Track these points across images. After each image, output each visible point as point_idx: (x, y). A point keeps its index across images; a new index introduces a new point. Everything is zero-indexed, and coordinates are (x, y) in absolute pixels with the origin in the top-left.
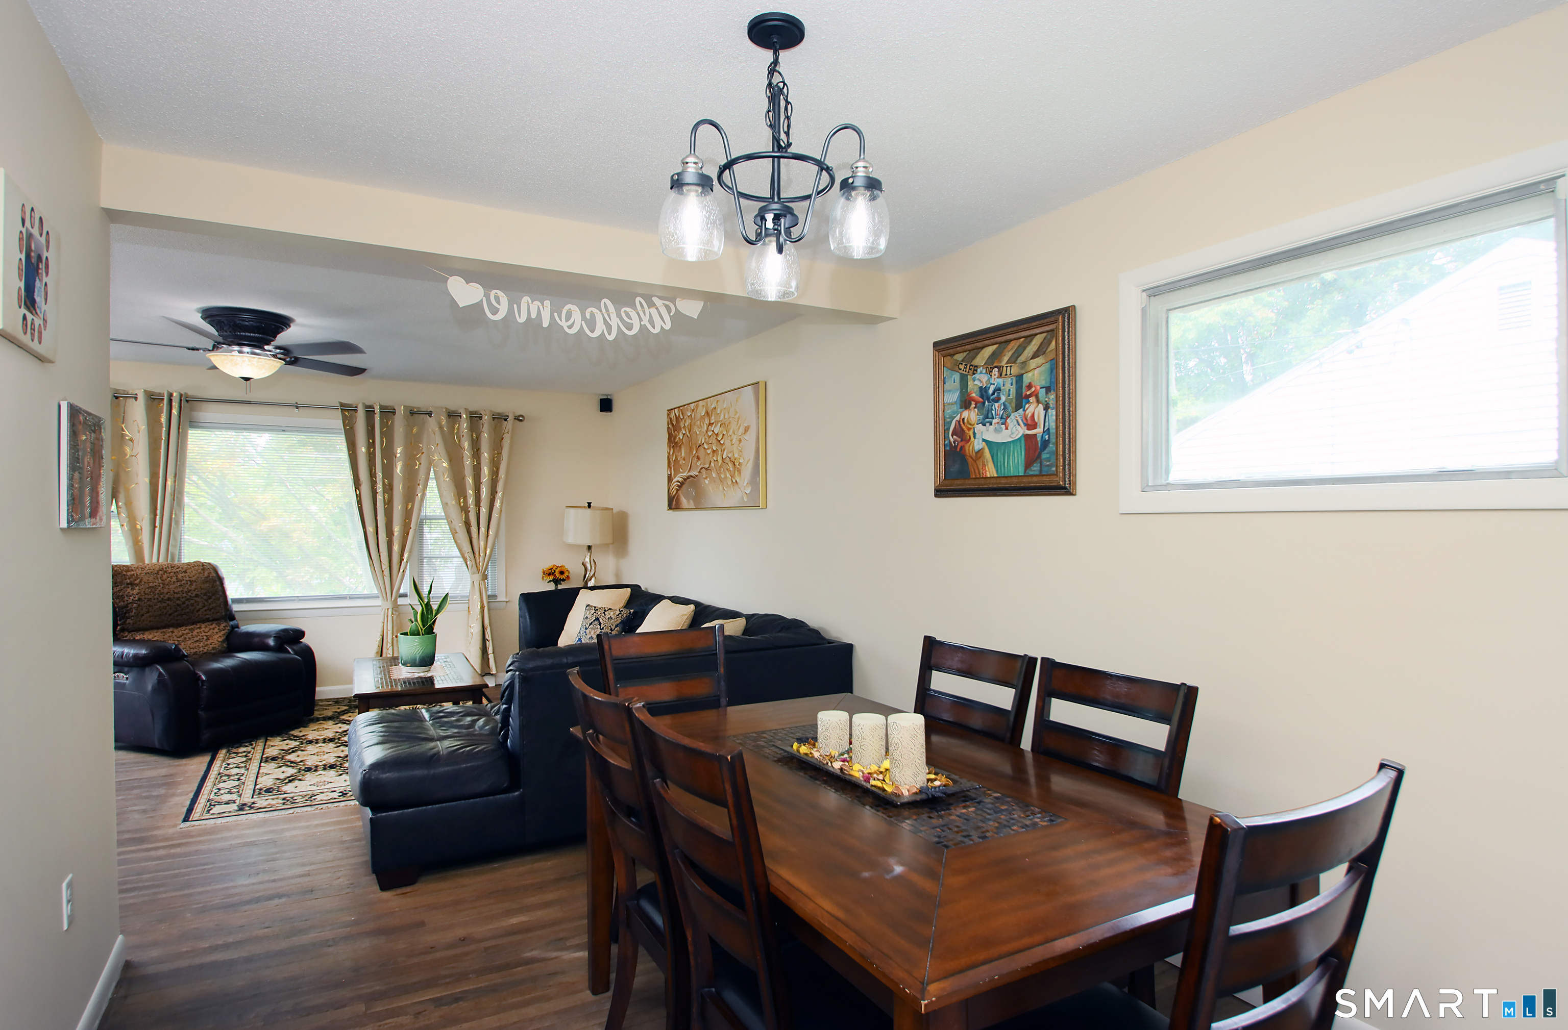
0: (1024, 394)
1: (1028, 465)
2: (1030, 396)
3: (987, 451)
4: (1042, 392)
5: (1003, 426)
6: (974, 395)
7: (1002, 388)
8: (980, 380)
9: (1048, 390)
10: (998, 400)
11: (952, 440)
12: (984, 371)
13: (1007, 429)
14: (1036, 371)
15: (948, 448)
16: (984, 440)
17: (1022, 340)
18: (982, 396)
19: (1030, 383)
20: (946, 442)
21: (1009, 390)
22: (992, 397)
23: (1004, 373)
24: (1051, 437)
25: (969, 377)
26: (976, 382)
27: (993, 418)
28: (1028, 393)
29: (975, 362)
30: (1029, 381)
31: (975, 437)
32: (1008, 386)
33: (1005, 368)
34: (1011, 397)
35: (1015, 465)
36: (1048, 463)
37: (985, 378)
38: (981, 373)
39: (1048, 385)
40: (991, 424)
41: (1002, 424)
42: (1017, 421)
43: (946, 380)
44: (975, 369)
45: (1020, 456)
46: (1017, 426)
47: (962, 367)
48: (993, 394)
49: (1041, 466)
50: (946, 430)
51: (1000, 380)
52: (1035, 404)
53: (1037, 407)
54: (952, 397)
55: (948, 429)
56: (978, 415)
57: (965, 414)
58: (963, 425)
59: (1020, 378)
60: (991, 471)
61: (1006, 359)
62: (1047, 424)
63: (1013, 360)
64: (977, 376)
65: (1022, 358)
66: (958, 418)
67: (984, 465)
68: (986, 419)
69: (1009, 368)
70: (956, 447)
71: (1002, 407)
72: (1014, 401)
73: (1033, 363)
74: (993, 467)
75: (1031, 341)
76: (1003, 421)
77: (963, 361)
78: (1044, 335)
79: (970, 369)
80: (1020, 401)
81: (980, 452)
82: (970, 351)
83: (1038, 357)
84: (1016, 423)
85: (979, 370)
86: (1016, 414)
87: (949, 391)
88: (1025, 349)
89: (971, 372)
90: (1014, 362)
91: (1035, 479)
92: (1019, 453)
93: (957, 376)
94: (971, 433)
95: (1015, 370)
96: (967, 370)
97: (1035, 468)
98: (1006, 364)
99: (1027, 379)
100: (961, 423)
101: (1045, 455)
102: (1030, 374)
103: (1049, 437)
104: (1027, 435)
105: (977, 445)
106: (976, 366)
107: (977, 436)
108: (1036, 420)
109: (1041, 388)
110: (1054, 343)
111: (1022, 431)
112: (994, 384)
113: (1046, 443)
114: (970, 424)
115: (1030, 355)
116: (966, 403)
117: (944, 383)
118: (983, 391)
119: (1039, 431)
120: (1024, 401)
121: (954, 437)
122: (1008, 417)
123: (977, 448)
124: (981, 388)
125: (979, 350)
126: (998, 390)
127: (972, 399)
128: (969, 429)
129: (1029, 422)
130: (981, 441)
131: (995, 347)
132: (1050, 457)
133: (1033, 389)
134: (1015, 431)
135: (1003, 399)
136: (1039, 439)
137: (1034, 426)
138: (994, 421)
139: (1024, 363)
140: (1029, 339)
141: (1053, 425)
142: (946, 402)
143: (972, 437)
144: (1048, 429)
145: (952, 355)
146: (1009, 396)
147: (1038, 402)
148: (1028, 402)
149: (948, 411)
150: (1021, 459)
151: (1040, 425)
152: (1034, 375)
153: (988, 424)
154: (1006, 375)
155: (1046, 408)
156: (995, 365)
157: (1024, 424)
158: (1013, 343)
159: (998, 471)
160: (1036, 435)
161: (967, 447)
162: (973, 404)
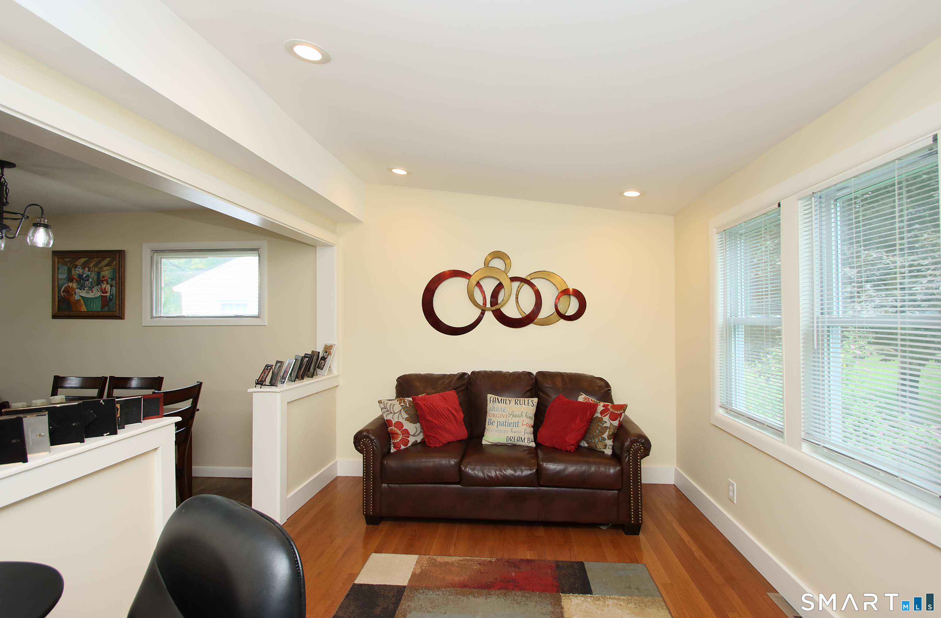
0: (101, 279)
1: (103, 307)
2: (104, 281)
3: (82, 300)
4: (109, 280)
5: (91, 291)
6: (75, 277)
7: (90, 276)
8: (79, 271)
9: (112, 279)
10: (88, 280)
11: (62, 294)
12: (81, 268)
13: (92, 292)
14: (107, 272)
15: (60, 298)
16: (80, 296)
17: (101, 258)
18: (79, 278)
19: (104, 276)
20: (59, 295)
21: (94, 277)
22: (85, 279)
23: (91, 270)
24: (113, 297)
25: (72, 269)
26: (76, 272)
27: (85, 287)
28: (103, 279)
29: (77, 263)
30: (104, 275)
31: (75, 294)
32: (93, 275)
33: (91, 268)
34: (94, 280)
35: (97, 307)
37: (81, 271)
38: (79, 268)
39: (112, 277)
40: (84, 290)
41: (90, 290)
42: (98, 290)
43: (60, 268)
44: (76, 266)
47: (69, 264)
48: (85, 277)
49: (109, 308)
50: (59, 290)
51: (89, 273)
52: (106, 284)
54: (63, 276)
55: (61, 290)
56: (77, 285)
57: (70, 284)
58: (69, 289)
59: (99, 273)
60: (84, 308)
61: (92, 265)
62: (112, 292)
63: (96, 265)
64: (77, 269)
65: (100, 266)
66: (66, 285)
67: (80, 307)
68: (82, 287)
69: (93, 269)
70: (64, 297)
71: (90, 284)
72: (96, 282)
73: (105, 268)
75: (104, 260)
76: (91, 289)
77: (69, 262)
78: (110, 259)
79: (73, 266)
80: (99, 282)
81: (78, 301)
82: (72, 258)
83: (108, 266)
84: (97, 290)
85: (78, 267)
86: (97, 287)
87: (61, 273)
88: (101, 262)
89: (74, 267)
90: (96, 266)
91: (106, 313)
93: (66, 268)
94: (73, 292)
95: (96, 270)
96: (72, 266)
97: (106, 309)
98: (92, 266)
99: (103, 274)
100: (68, 288)
101: (110, 304)
102: (104, 272)
104: (102, 296)
105: (77, 298)
106: (77, 265)
107: (77, 294)
108: (107, 290)
109: (109, 278)
110: (115, 262)
111: (99, 294)
112: (86, 274)
113: (111, 300)
114: (73, 289)
115: (104, 265)
116: (71, 279)
117: (58, 270)
118: (80, 276)
119: (108, 294)
120: (101, 282)
121: (64, 293)
122: (93, 288)
123: (76, 299)
124: (79, 274)
125: (78, 259)
126: (88, 276)
127: (75, 278)
128: (72, 291)
129: (103, 291)
130: (79, 296)
131: (86, 259)
133: (105, 278)
134: (96, 293)
135: (91, 280)
136: (108, 298)
137: (106, 292)
138: (86, 289)
139: (101, 268)
141: (114, 293)
142: (59, 277)
143: (74, 295)
144: (112, 294)
145: (63, 258)
146: (93, 279)
147: (108, 283)
148: (103, 283)
149: (60, 282)
150: (99, 305)
151: (108, 292)
152: (105, 273)
153: (82, 290)
154: (92, 271)
155: (111, 286)
156: (87, 266)
157: (101, 291)
158: (95, 259)
159: (87, 309)
160: (106, 296)
161: (71, 298)
162: (75, 281)
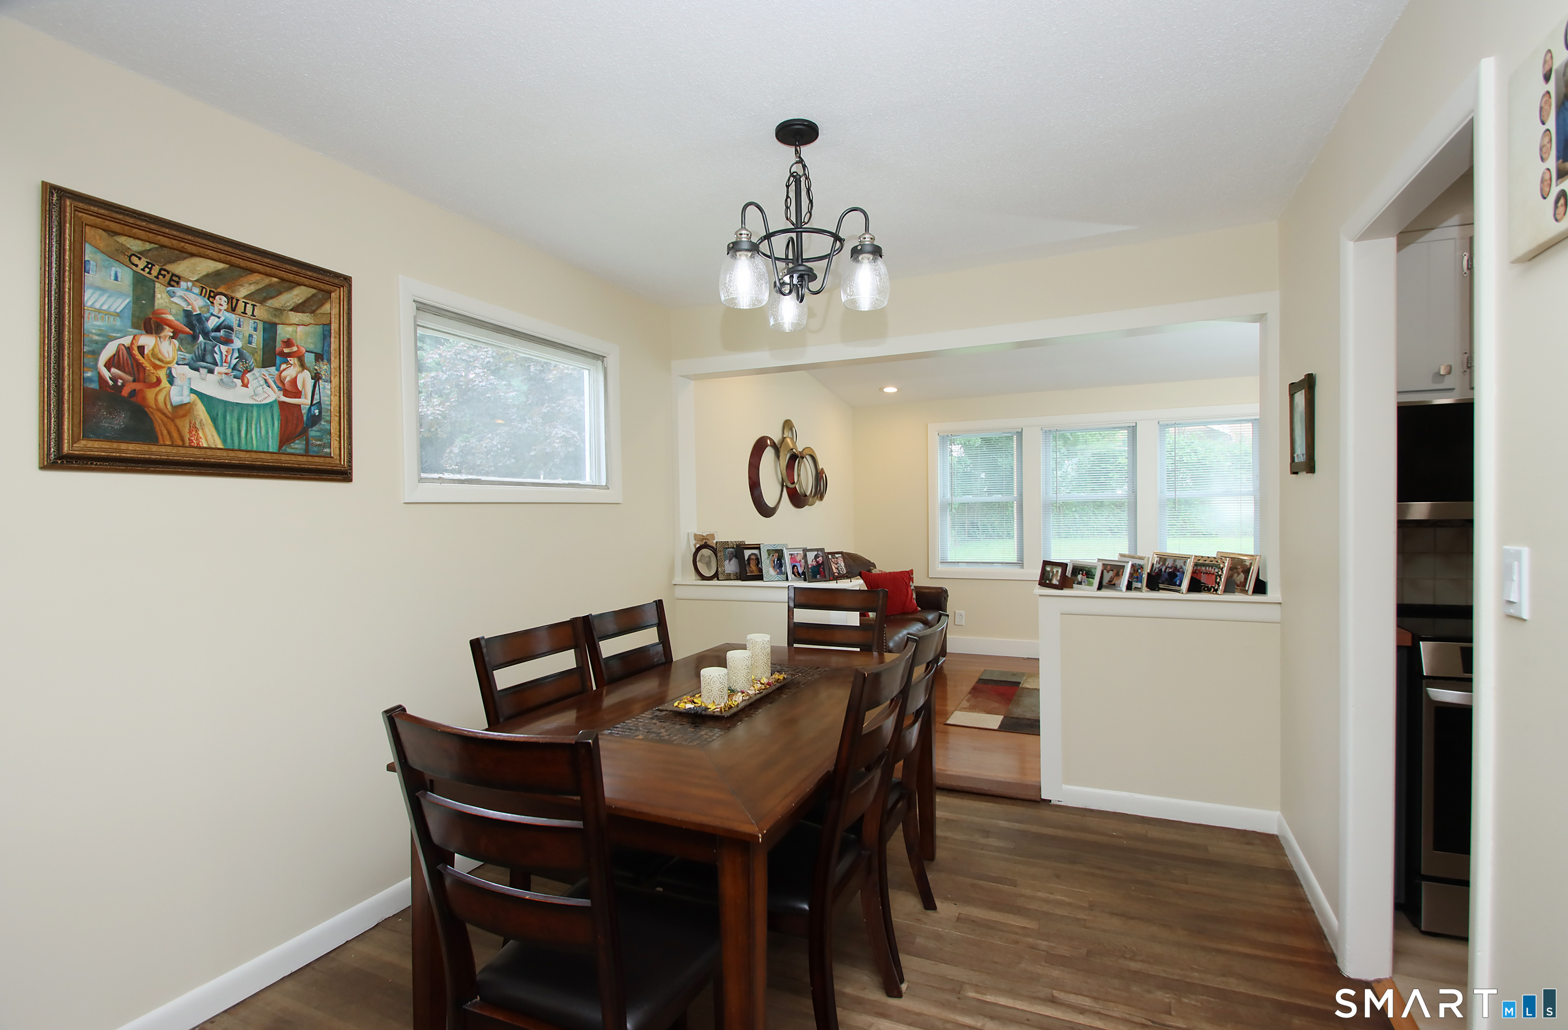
0: (278, 349)
1: (285, 439)
2: (290, 355)
3: (199, 408)
4: (309, 358)
5: (239, 382)
6: (170, 317)
7: (235, 327)
8: (184, 299)
9: (319, 357)
10: (227, 341)
11: (106, 374)
12: (197, 290)
14: (300, 329)
16: (193, 391)
17: (275, 280)
18: (191, 325)
19: (289, 340)
20: (89, 373)
21: (250, 336)
22: (212, 334)
23: (239, 309)
24: (323, 413)
25: (157, 285)
26: (175, 299)
27: (215, 364)
28: (286, 350)
29: (175, 270)
30: (288, 336)
31: (171, 383)
32: (248, 327)
33: (241, 303)
34: (254, 345)
35: (262, 436)
36: (318, 443)
37: (196, 301)
38: (188, 290)
39: (319, 351)
40: (211, 371)
41: (235, 377)
42: (265, 380)
43: (91, 267)
44: (174, 280)
45: (270, 426)
46: (265, 386)
47: (142, 264)
48: (217, 329)
49: (307, 444)
50: (90, 353)
51: (232, 317)
52: (298, 368)
53: (302, 372)
54: (110, 302)
55: (98, 353)
56: (179, 350)
57: (148, 341)
58: (138, 357)
59: (270, 326)
60: (209, 439)
61: (243, 291)
62: (317, 397)
63: (258, 298)
64: (179, 291)
65: (275, 303)
66: (127, 341)
67: (193, 428)
68: (200, 362)
69: (249, 306)
70: (116, 388)
71: (236, 354)
73: (295, 317)
74: (215, 434)
75: (290, 289)
76: (236, 373)
77: (139, 253)
78: (314, 291)
79: (159, 273)
80: (271, 356)
81: (183, 410)
82: (162, 246)
83: (303, 312)
84: (262, 382)
85: (184, 284)
86: (264, 370)
87: (96, 289)
89: (162, 278)
90: (262, 302)
91: (296, 459)
92: (269, 422)
93: (124, 273)
94: (162, 374)
95: (262, 313)
96: (155, 272)
97: (298, 446)
98: (244, 298)
99: (283, 332)
100: (136, 352)
101: (311, 433)
102: (289, 328)
103: (320, 412)
104: (284, 402)
105: (178, 395)
106: (179, 277)
107: (177, 381)
108: (300, 388)
109: (307, 351)
110: (328, 307)
111: (273, 395)
112: (219, 318)
113: (315, 420)
114: (160, 360)
115: (291, 304)
116: (148, 323)
117: (83, 270)
118: (192, 318)
119: (305, 401)
120: (278, 358)
121: (113, 370)
122: (248, 370)
123: (176, 399)
124: (188, 314)
125: (185, 255)
126: (227, 327)
127: (166, 323)
128: (157, 367)
129: (288, 387)
130: (186, 391)
131: (221, 266)
132: (322, 436)
133: (295, 349)
134: (260, 392)
135: (238, 344)
136: (304, 411)
137: (298, 394)
138: (217, 369)
139: (279, 311)
140: (286, 284)
141: (324, 400)
142: (84, 305)
143: (165, 383)
144: (319, 403)
145: (112, 232)
146: (249, 342)
147: (303, 366)
148: (286, 362)
149: (95, 323)
150: (273, 431)
151: (305, 395)
152: (295, 331)
153: (202, 370)
154: (244, 313)
155: (315, 377)
156: (219, 290)
157: (278, 387)
158: (256, 277)
159: (224, 441)
160: (298, 406)
161: (150, 394)
162: (168, 332)
